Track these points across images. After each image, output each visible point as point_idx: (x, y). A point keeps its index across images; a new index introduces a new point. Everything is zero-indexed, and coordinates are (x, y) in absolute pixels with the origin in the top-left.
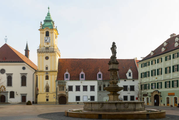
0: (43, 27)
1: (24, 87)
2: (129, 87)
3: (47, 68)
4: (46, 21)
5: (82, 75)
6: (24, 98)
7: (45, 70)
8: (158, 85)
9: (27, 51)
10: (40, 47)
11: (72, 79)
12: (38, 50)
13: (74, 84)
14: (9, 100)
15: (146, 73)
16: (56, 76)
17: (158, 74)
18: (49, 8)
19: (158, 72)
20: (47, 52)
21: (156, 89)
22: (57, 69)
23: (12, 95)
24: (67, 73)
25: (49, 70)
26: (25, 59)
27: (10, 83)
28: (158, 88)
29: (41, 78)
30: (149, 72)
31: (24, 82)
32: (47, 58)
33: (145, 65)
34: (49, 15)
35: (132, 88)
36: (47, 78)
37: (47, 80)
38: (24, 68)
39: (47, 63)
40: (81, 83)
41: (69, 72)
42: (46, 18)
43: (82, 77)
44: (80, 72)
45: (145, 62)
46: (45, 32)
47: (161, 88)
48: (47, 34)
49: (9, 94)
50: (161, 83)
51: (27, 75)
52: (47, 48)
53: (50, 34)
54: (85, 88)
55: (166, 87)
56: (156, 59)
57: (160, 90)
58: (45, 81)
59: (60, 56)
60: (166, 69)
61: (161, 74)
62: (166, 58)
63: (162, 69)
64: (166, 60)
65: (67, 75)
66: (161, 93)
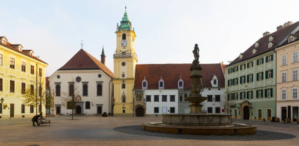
0: (119, 29)
1: (99, 97)
2: (214, 97)
3: (123, 76)
4: (122, 22)
5: (161, 83)
6: (100, 108)
7: (121, 77)
8: (248, 94)
9: (103, 56)
10: (116, 51)
11: (150, 88)
12: (114, 55)
13: (152, 93)
14: (85, 111)
15: (234, 80)
16: (133, 84)
17: (248, 82)
18: (126, 8)
19: (248, 79)
20: (124, 58)
21: (246, 99)
22: (134, 76)
23: (88, 105)
24: (145, 81)
25: (126, 77)
27: (85, 93)
28: (248, 98)
29: (118, 86)
30: (237, 79)
31: (99, 92)
32: (124, 64)
33: (233, 70)
34: (125, 15)
35: (218, 98)
36: (124, 86)
37: (123, 89)
38: (100, 76)
39: (124, 69)
40: (160, 92)
41: (147, 79)
42: (123, 18)
43: (161, 85)
44: (160, 79)
45: (232, 67)
46: (121, 34)
47: (252, 98)
48: (124, 37)
49: (84, 104)
50: (252, 92)
51: (103, 83)
52: (124, 53)
53: (127, 37)
54: (164, 98)
55: (257, 97)
56: (246, 62)
57: (250, 101)
58: (122, 90)
59: (137, 61)
60: (258, 75)
61: (252, 81)
62: (258, 61)
63: (252, 75)
64: (258, 64)
65: (145, 83)
66: (251, 104)
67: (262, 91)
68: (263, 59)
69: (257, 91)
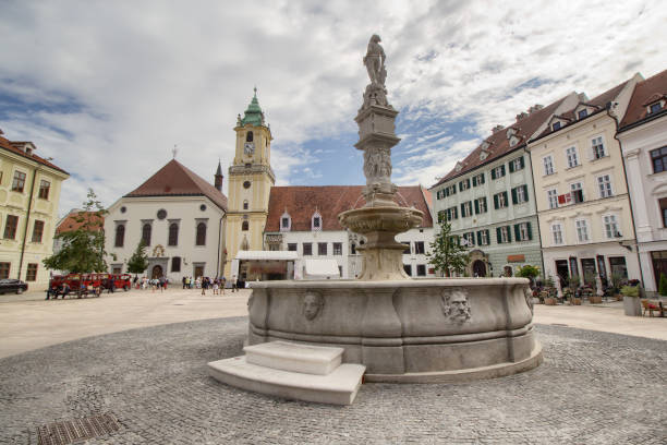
0: (241, 124)
1: (200, 248)
2: (413, 245)
3: (246, 206)
4: (248, 113)
5: (317, 219)
6: (199, 270)
7: (241, 209)
8: (481, 237)
9: (219, 177)
10: (235, 163)
11: (295, 229)
12: (230, 169)
13: (300, 238)
14: (170, 276)
15: (449, 210)
16: (264, 223)
17: (477, 212)
18: (255, 90)
19: (479, 206)
20: (247, 173)
21: (477, 247)
22: (266, 207)
23: (176, 264)
24: (286, 215)
25: (250, 210)
26: (213, 193)
27: (173, 241)
28: (480, 244)
29: (234, 226)
30: (456, 208)
31: (201, 239)
32: (247, 185)
33: (446, 193)
34: (255, 101)
35: (420, 248)
36: (245, 227)
37: (244, 232)
38: (203, 208)
39: (246, 194)
40: (315, 236)
41: (290, 213)
42: (250, 106)
43: (317, 225)
44: (313, 212)
45: (445, 186)
46: (245, 133)
47: (489, 243)
48: (250, 138)
49: (170, 263)
50: (487, 232)
51: (209, 221)
52: (248, 165)
53: (254, 137)
54: (323, 249)
55: (499, 241)
56: (470, 176)
57: (486, 250)
58: (242, 234)
59: (273, 181)
60: (496, 197)
61: (486, 210)
62: (493, 171)
63: (485, 199)
64: (494, 177)
65: (285, 220)
66: (487, 256)
67: (508, 228)
68: (503, 167)
69: (498, 230)
